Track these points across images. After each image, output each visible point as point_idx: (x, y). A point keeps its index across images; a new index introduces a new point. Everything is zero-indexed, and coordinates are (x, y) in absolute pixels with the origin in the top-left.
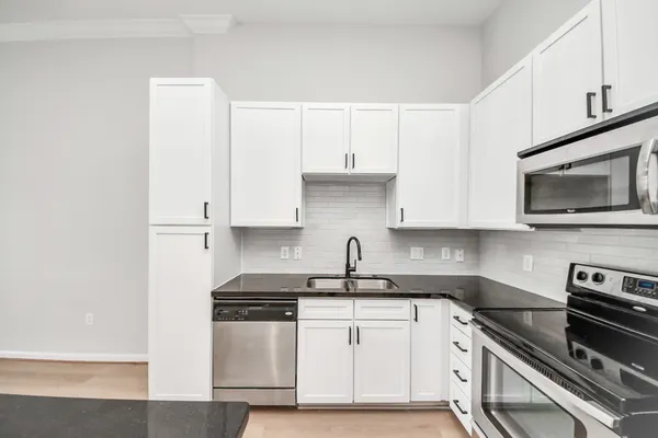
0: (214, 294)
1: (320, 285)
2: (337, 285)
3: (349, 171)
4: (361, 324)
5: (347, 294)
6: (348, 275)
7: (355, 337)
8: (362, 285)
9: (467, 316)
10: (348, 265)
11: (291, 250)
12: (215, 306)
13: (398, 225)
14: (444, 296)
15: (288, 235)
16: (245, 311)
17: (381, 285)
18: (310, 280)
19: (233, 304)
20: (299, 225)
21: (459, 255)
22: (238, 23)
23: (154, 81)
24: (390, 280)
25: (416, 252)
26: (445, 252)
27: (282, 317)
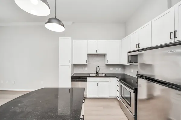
0: (71, 77)
1: (91, 75)
2: (95, 75)
3: (97, 53)
4: (99, 82)
5: (97, 77)
6: (97, 73)
7: (98, 84)
8: (100, 75)
9: (119, 80)
10: (97, 71)
11: (85, 68)
12: (71, 79)
13: (107, 63)
14: (115, 77)
15: (85, 65)
16: (77, 80)
17: (103, 75)
18: (89, 74)
19: (75, 78)
20: (87, 63)
21: (120, 69)
22: (73, 23)
23: (60, 38)
24: (105, 74)
25: (111, 69)
26: (117, 69)
27: (84, 81)
